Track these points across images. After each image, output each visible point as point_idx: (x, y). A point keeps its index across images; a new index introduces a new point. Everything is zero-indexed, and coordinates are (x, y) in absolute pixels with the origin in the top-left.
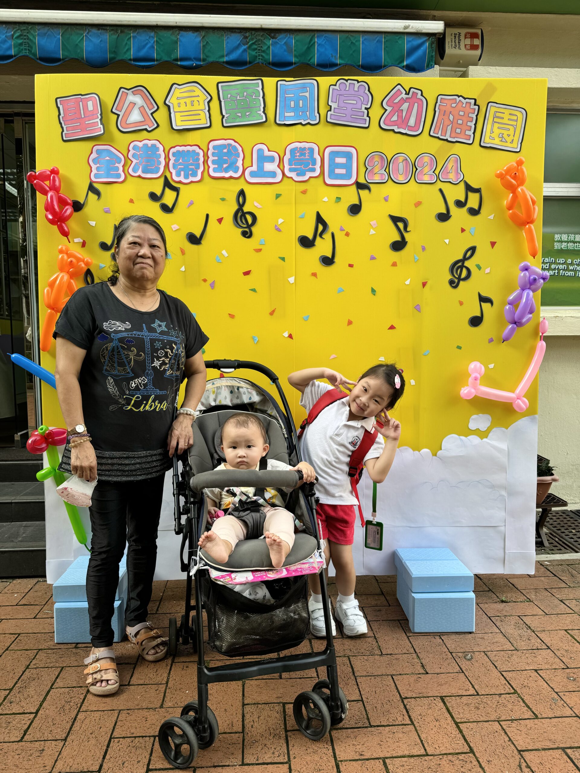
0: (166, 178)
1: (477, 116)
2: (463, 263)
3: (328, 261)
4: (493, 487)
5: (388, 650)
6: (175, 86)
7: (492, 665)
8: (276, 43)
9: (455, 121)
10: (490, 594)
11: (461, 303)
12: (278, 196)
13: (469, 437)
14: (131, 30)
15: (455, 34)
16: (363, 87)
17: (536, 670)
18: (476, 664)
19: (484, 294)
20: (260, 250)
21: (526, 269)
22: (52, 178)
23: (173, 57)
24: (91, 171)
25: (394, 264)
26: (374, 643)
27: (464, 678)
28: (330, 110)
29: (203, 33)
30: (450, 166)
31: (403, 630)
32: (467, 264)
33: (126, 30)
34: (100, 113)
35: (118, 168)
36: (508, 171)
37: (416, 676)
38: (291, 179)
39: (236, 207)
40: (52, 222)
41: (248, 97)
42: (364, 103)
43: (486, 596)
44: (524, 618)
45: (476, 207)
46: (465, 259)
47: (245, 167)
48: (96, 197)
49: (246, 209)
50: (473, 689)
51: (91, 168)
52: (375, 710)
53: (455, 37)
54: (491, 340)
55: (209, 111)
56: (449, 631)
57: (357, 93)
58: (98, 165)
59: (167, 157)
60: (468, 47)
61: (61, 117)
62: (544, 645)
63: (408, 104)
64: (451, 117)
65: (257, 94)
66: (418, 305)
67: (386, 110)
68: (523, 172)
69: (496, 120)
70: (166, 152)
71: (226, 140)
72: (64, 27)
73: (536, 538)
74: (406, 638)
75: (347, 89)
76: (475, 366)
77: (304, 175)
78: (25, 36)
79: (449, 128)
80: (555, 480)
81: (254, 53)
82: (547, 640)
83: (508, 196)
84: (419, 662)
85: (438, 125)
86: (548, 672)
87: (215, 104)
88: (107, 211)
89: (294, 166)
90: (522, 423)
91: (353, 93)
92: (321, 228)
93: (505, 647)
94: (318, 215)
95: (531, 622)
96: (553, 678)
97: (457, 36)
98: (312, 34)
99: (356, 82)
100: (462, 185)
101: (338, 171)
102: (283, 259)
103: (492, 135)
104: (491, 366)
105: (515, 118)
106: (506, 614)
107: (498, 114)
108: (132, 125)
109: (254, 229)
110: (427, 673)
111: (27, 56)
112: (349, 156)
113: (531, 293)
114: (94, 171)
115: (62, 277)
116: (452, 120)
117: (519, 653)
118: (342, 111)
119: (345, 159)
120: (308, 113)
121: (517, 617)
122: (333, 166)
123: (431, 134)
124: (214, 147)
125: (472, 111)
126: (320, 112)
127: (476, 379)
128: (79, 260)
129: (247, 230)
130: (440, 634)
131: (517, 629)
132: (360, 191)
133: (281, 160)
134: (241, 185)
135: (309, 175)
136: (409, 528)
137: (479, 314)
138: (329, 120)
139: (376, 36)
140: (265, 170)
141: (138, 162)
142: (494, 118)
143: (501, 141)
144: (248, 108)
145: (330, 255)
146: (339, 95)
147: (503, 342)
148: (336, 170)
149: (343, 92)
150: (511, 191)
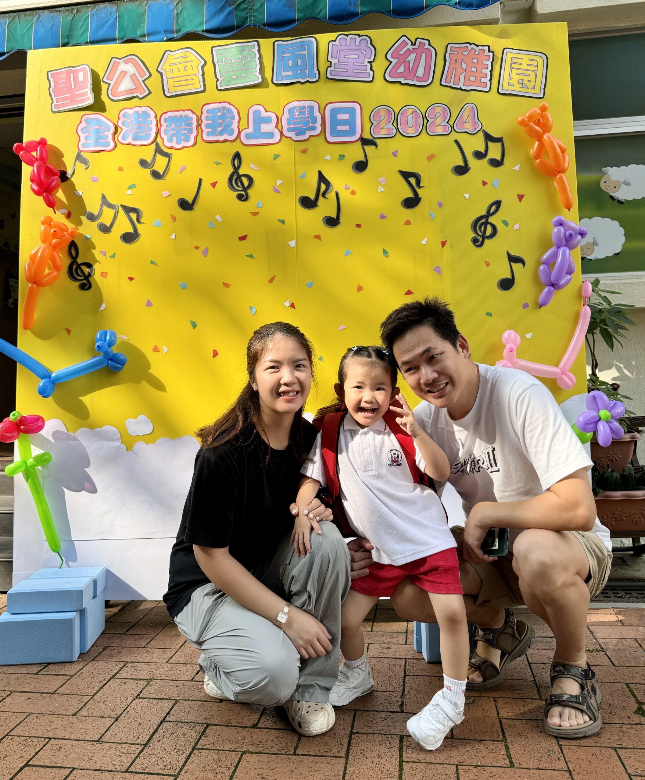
0: (157, 144)
1: (492, 63)
2: (487, 219)
3: (332, 222)
6: (168, 53)
9: (468, 69)
11: (488, 264)
12: (276, 157)
16: (365, 41)
19: (513, 253)
20: (256, 214)
21: (560, 224)
22: (39, 149)
24: (80, 141)
25: (408, 223)
28: (330, 66)
30: (465, 117)
32: (491, 220)
34: (90, 83)
35: (107, 136)
36: (530, 118)
38: (289, 139)
39: (232, 170)
40: (38, 193)
41: (243, 58)
42: (367, 56)
45: (499, 158)
46: (489, 215)
47: (241, 130)
48: (84, 166)
49: (241, 172)
51: (79, 137)
54: (526, 306)
55: (203, 75)
57: (358, 47)
58: (87, 134)
59: (159, 124)
61: (51, 89)
63: (415, 54)
64: (464, 66)
65: (253, 56)
66: (438, 267)
67: (391, 62)
68: (548, 118)
69: (513, 66)
70: (158, 118)
71: (220, 103)
75: (348, 44)
76: (510, 335)
77: (304, 133)
79: (462, 76)
85: (450, 73)
87: (209, 69)
88: (95, 180)
89: (292, 126)
90: (571, 403)
91: (355, 47)
94: (320, 174)
99: (358, 36)
100: (481, 135)
101: (340, 128)
102: (282, 222)
103: (511, 82)
104: (529, 336)
105: (535, 63)
107: (515, 60)
108: (122, 94)
109: (250, 192)
112: (352, 112)
113: (568, 251)
114: (83, 140)
116: (465, 69)
118: (343, 67)
119: (348, 115)
120: (307, 71)
122: (335, 122)
123: (442, 83)
124: (208, 111)
125: (487, 58)
126: (320, 69)
127: (512, 350)
129: (243, 193)
132: (365, 147)
133: (279, 120)
134: (236, 148)
135: (308, 133)
137: (509, 276)
138: (329, 76)
140: (262, 131)
141: (128, 129)
142: (511, 64)
143: (522, 87)
144: (243, 70)
145: (334, 216)
146: (340, 50)
147: (540, 308)
148: (338, 126)
149: (344, 47)
150: (537, 139)
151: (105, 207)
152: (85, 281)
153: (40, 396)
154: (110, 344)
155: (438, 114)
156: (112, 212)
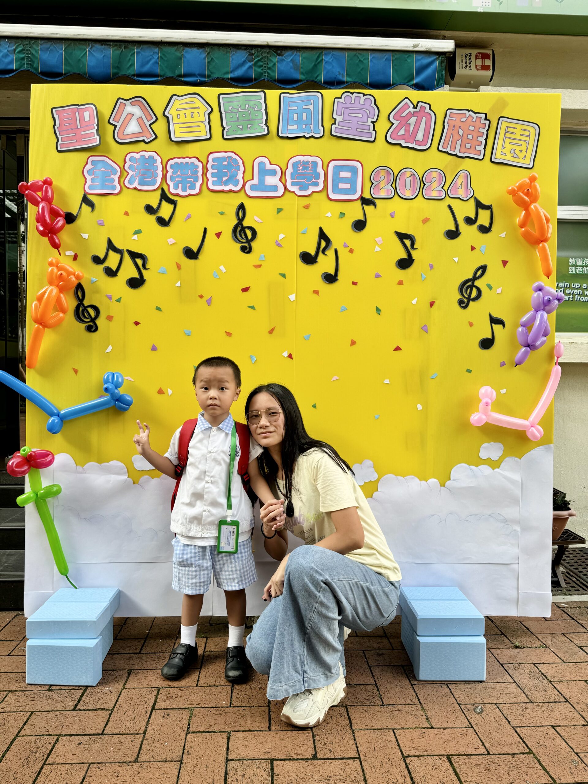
0: (163, 190)
1: (487, 131)
2: (473, 283)
3: (330, 278)
4: (505, 521)
5: (390, 700)
6: (175, 97)
7: (504, 720)
8: (283, 60)
9: (465, 136)
10: (503, 638)
11: (471, 324)
12: (279, 211)
13: (479, 467)
14: (135, 46)
15: (466, 55)
16: (369, 100)
17: (553, 727)
18: (487, 719)
19: (495, 315)
20: (258, 266)
21: (540, 289)
22: (44, 189)
23: (177, 73)
24: (86, 182)
25: (400, 283)
26: (375, 691)
27: (473, 734)
28: (335, 123)
29: (208, 50)
30: (459, 182)
31: (408, 677)
32: (477, 283)
33: (130, 46)
34: (96, 123)
35: (113, 180)
36: (520, 187)
37: (420, 731)
38: (293, 194)
39: (235, 221)
40: (43, 234)
41: (249, 109)
42: (370, 116)
43: (497, 641)
44: (540, 666)
45: (487, 225)
46: (475, 278)
47: (245, 181)
48: (90, 209)
49: (245, 223)
50: (483, 747)
51: (86, 179)
52: (374, 770)
53: (466, 57)
54: (503, 364)
55: (209, 123)
56: (457, 679)
57: (362, 106)
58: (93, 176)
59: (165, 170)
60: (479, 68)
61: (56, 127)
62: (562, 697)
63: (416, 117)
64: (461, 132)
65: (259, 107)
66: (425, 326)
67: (393, 124)
68: (536, 189)
69: (507, 135)
70: (164, 164)
71: (226, 152)
72: (67, 42)
73: (552, 577)
74: (410, 686)
76: (486, 391)
77: (307, 189)
78: (27, 50)
79: (459, 143)
80: (571, 515)
81: (259, 70)
82: (565, 692)
83: (521, 214)
84: (424, 714)
85: (447, 139)
86: (567, 728)
87: (215, 116)
88: (101, 224)
89: (296, 180)
90: (537, 452)
91: (359, 106)
92: (323, 244)
93: (519, 699)
94: (321, 229)
95: (547, 671)
96: (573, 736)
97: (468, 57)
98: (320, 51)
99: (362, 95)
100: (472, 201)
101: (342, 186)
102: (284, 276)
103: (504, 151)
104: (503, 391)
105: (528, 133)
106: (519, 661)
107: (509, 130)
108: (129, 137)
109: (253, 244)
110: (432, 728)
111: (28, 71)
112: (353, 170)
113: (545, 315)
114: (89, 182)
115: (51, 291)
116: (461, 134)
117: (535, 706)
118: (347, 125)
119: (350, 173)
120: (312, 126)
121: (532, 665)
122: (337, 180)
123: (440, 148)
124: (214, 160)
125: (482, 126)
126: (324, 125)
127: (487, 404)
128: (69, 273)
129: (246, 245)
130: (448, 683)
131: (532, 678)
132: (365, 206)
133: (283, 173)
134: (240, 199)
135: (311, 189)
136: (415, 565)
137: (489, 336)
138: (333, 133)
139: (384, 54)
140: (266, 183)
141: (134, 173)
142: (505, 133)
143: (513, 157)
144: (250, 120)
145: (333, 273)
146: (344, 108)
147: (515, 366)
148: (340, 184)
149: (348, 105)
150: (523, 209)
151: (111, 253)
152: (91, 324)
153: (50, 433)
154: (117, 386)
155: (434, 179)
156: (118, 256)
